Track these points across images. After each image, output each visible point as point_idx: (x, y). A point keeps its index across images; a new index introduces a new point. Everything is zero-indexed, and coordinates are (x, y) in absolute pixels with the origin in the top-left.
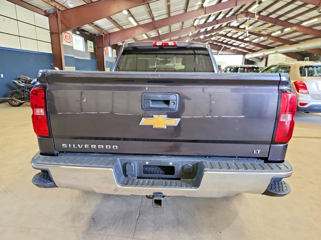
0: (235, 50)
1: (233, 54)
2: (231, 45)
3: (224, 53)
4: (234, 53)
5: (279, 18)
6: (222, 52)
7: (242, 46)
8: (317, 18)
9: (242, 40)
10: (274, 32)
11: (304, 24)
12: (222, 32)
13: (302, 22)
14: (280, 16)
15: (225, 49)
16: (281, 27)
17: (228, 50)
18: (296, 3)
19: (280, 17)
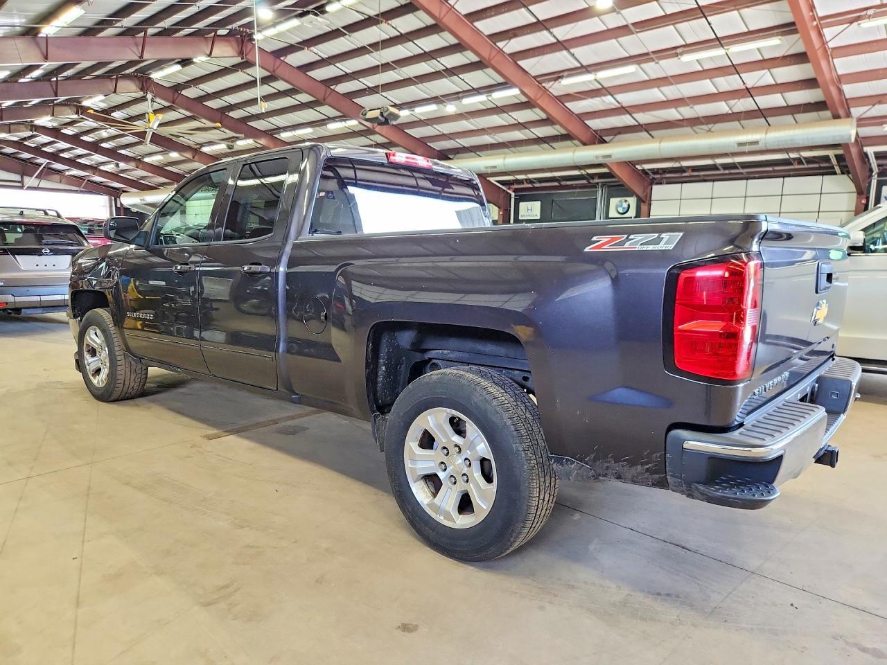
0: (81, 178)
1: (76, 191)
2: (72, 162)
3: (44, 184)
4: (79, 186)
5: (229, 112)
6: (38, 181)
7: (109, 168)
8: (312, 127)
9: (113, 154)
10: (210, 143)
11: (285, 136)
12: (45, 121)
13: (280, 129)
14: (232, 107)
15: (49, 172)
16: (230, 134)
17: (57, 177)
18: (274, 84)
19: (232, 110)
